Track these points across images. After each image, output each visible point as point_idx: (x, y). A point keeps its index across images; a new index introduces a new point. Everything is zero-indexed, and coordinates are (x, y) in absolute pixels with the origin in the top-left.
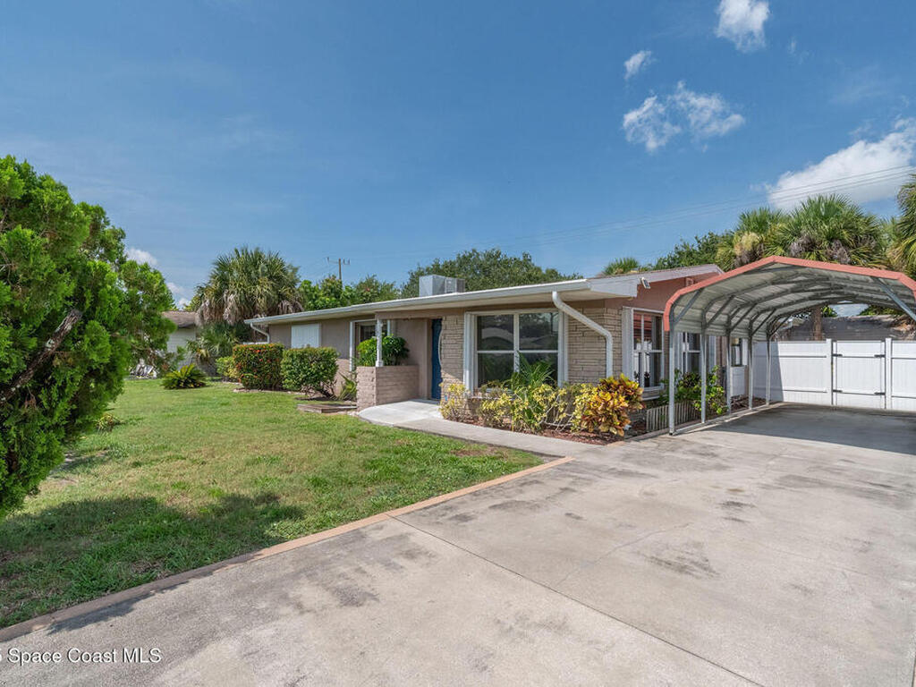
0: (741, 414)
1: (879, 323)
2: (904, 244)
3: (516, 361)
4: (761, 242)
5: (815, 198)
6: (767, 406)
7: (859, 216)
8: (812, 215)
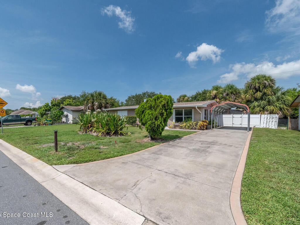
0: (219, 127)
1: (239, 111)
2: (245, 95)
3: (183, 118)
4: (217, 93)
5: (228, 84)
6: (221, 127)
7: (237, 89)
8: (228, 88)
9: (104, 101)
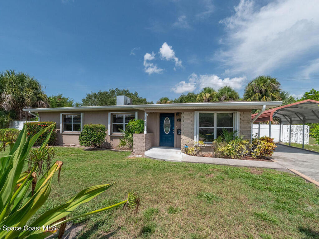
9: (31, 93)
